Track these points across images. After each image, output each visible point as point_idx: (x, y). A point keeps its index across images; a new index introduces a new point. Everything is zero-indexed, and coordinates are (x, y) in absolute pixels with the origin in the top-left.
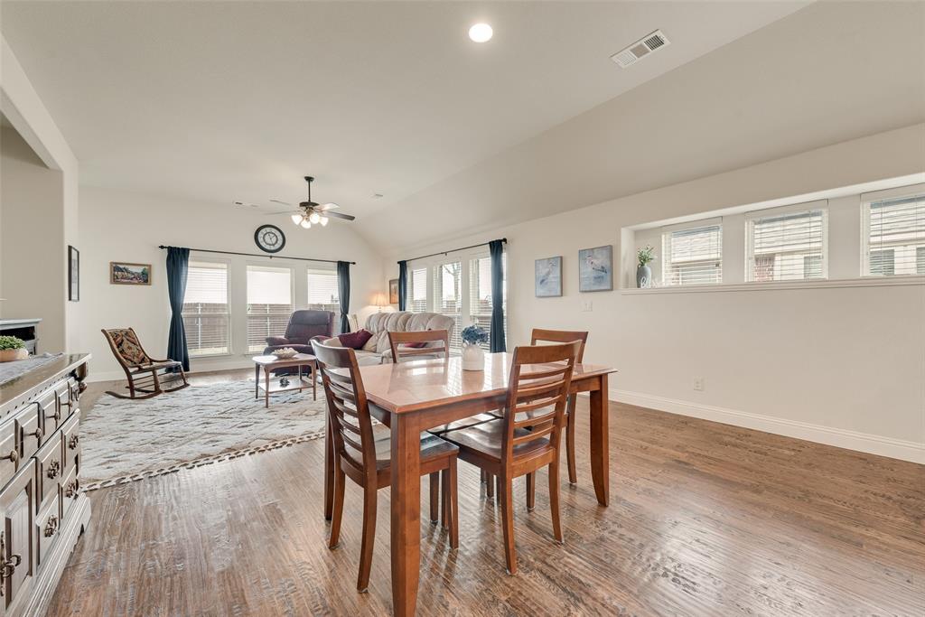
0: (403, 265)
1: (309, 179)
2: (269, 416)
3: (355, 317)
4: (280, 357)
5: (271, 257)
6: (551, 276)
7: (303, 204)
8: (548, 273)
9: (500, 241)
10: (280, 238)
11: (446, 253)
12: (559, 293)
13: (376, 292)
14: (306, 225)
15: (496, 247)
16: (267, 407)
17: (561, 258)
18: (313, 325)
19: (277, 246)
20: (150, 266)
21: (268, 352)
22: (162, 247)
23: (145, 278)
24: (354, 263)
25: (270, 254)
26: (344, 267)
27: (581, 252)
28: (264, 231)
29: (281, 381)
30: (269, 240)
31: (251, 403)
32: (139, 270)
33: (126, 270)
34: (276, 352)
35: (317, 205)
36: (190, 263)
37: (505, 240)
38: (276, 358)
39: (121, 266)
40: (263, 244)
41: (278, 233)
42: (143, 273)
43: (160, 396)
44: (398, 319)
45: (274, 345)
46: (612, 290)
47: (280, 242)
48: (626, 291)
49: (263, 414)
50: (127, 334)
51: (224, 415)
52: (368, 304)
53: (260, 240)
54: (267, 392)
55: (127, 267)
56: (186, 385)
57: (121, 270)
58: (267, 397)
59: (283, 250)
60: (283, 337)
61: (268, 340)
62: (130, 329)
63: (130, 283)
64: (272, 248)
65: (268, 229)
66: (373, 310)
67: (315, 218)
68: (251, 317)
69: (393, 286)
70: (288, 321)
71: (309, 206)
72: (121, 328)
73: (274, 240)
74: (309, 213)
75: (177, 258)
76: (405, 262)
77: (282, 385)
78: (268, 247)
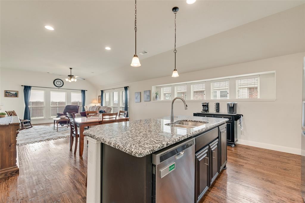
0: (102, 91)
1: (71, 69)
2: (58, 133)
3: (87, 107)
4: (61, 118)
5: (59, 89)
6: (138, 97)
7: (69, 76)
8: (138, 96)
9: (127, 87)
10: (62, 83)
11: (114, 89)
12: (140, 101)
13: (94, 100)
14: (70, 81)
15: (126, 88)
16: (57, 131)
17: (140, 92)
18: (72, 109)
19: (61, 85)
20: (18, 91)
21: (57, 117)
22: (22, 86)
23: (16, 95)
24: (87, 91)
25: (58, 88)
26: (83, 92)
27: (144, 91)
28: (56, 81)
29: (62, 125)
30: (58, 83)
31: (53, 131)
32: (14, 93)
33: (10, 93)
34: (60, 117)
35: (74, 76)
36: (31, 90)
37: (128, 87)
38: (60, 118)
39: (8, 92)
40: (56, 85)
41: (61, 81)
42: (15, 94)
43: (24, 130)
44: (97, 108)
45: (59, 115)
46: (150, 101)
47: (62, 84)
48: (154, 101)
49: (56, 133)
50: (13, 112)
51: (44, 133)
52: (91, 103)
53: (55, 83)
54: (57, 128)
55: (10, 92)
56: (32, 127)
57: (8, 93)
58: (57, 129)
59: (63, 86)
60: (63, 113)
61: (57, 114)
62: (14, 111)
63: (12, 97)
64: (59, 86)
65: (58, 80)
66: (93, 105)
67: (72, 80)
68: (52, 107)
69: (99, 98)
70: (65, 108)
71: (71, 76)
72: (11, 111)
73: (60, 83)
74: (71, 78)
75: (27, 89)
76: (103, 91)
77: (62, 126)
78: (58, 86)
